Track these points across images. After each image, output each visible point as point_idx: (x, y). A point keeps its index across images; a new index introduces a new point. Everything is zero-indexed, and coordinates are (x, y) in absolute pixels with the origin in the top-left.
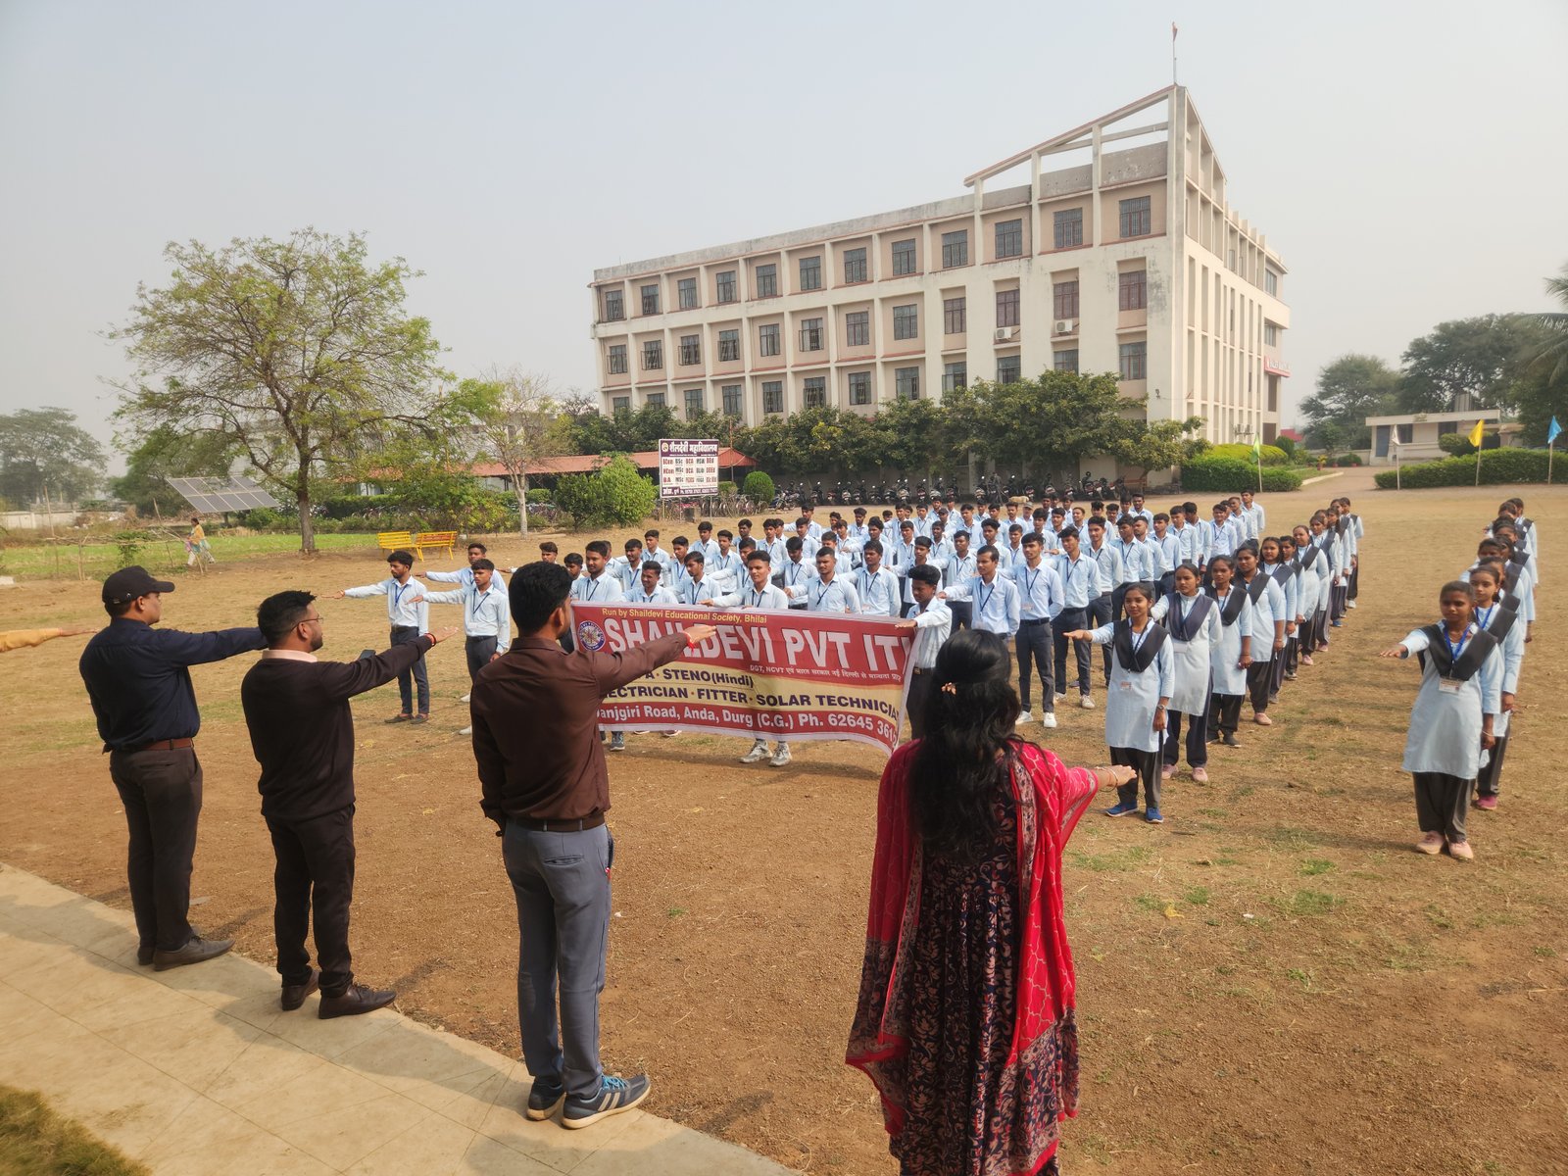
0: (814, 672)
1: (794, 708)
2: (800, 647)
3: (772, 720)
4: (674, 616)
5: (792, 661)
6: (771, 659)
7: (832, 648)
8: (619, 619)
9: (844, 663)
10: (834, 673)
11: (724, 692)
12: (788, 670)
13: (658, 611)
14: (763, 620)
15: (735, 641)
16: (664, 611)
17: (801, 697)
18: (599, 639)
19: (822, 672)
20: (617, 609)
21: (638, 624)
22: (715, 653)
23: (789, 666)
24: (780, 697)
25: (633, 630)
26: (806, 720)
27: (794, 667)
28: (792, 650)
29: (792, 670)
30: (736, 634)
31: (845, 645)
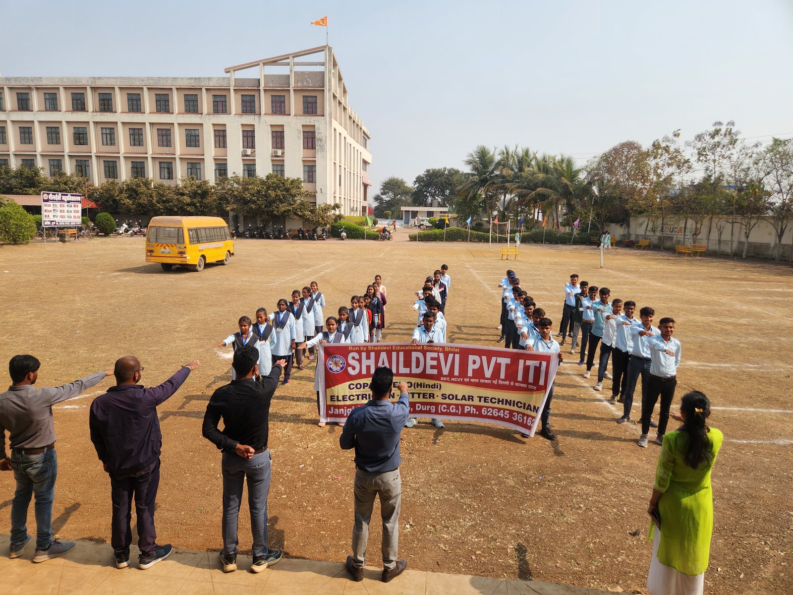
0: (482, 381)
1: (464, 402)
2: (476, 366)
3: (448, 408)
4: (398, 348)
5: (470, 374)
6: (456, 373)
7: (498, 366)
8: (359, 352)
9: (502, 376)
10: (494, 382)
11: (419, 394)
12: (465, 380)
13: (388, 346)
14: (457, 350)
15: (435, 363)
16: (392, 346)
17: (469, 396)
18: (341, 366)
19: (486, 381)
20: (359, 347)
21: (373, 354)
22: (419, 371)
23: (467, 377)
24: (456, 396)
25: (368, 358)
26: (469, 410)
27: (470, 378)
28: (471, 367)
29: (468, 380)
30: (438, 359)
31: (507, 365)
